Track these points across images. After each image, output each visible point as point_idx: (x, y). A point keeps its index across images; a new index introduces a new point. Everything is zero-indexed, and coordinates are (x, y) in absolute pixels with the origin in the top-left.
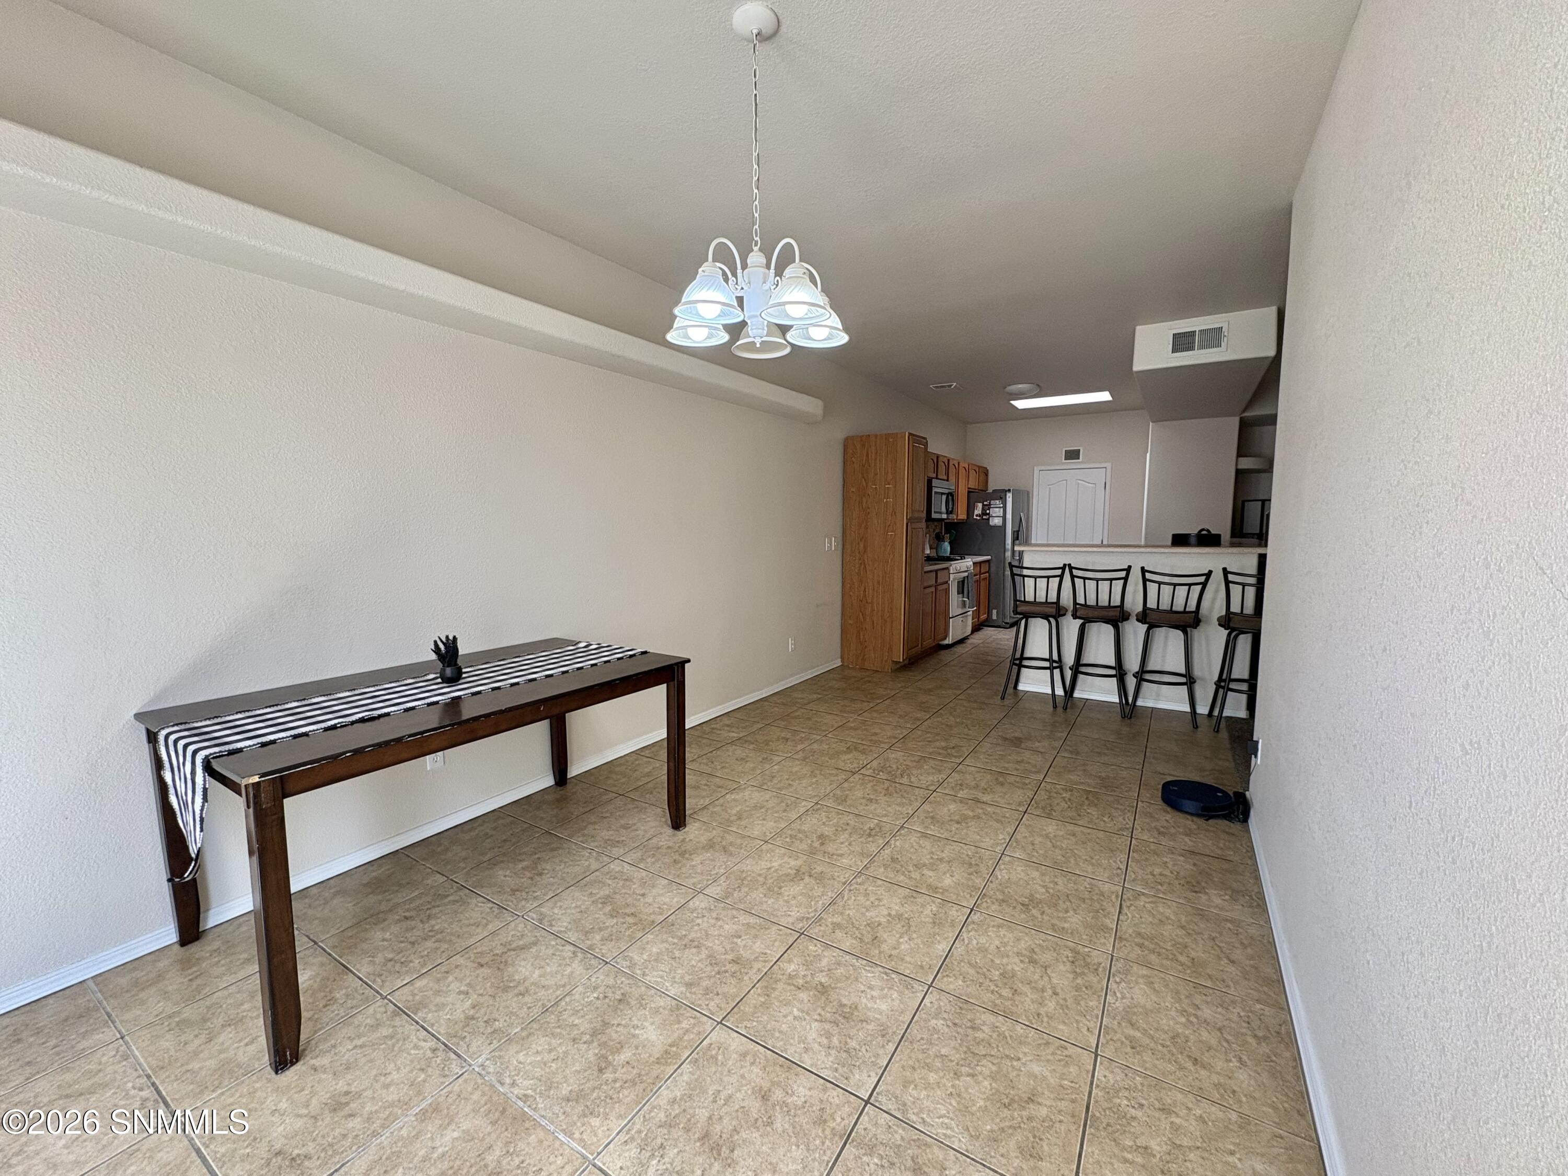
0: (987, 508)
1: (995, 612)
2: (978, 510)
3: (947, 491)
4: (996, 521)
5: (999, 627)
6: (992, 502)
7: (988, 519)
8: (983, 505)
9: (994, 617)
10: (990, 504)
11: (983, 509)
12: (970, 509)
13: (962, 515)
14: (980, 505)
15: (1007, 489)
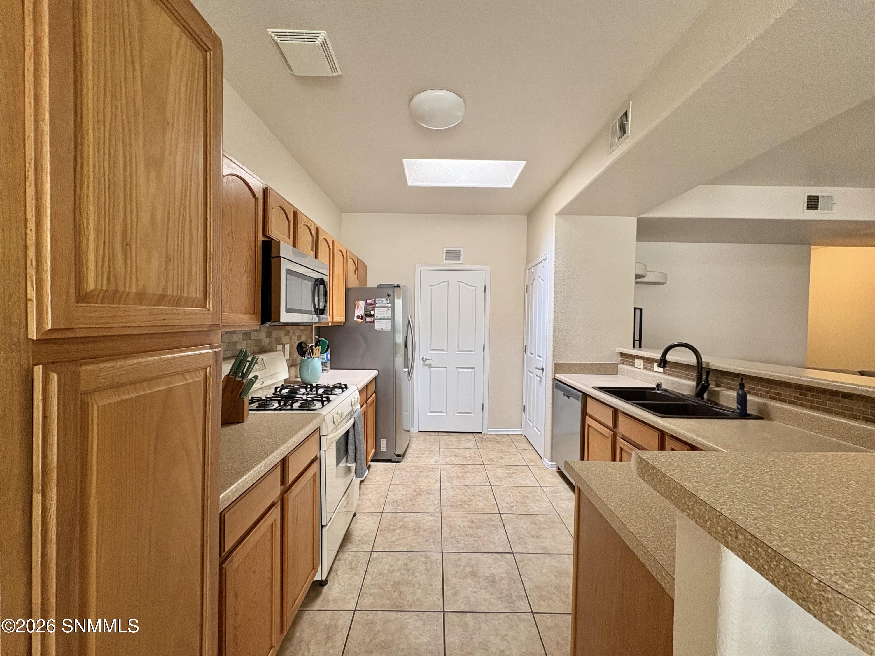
0: (370, 307)
1: (384, 442)
2: (360, 310)
3: (316, 276)
4: (380, 325)
5: (390, 461)
6: (378, 300)
7: (373, 322)
8: (366, 304)
9: (384, 448)
10: (375, 303)
11: (366, 309)
12: (348, 310)
13: (339, 317)
14: (362, 304)
15: (396, 284)
